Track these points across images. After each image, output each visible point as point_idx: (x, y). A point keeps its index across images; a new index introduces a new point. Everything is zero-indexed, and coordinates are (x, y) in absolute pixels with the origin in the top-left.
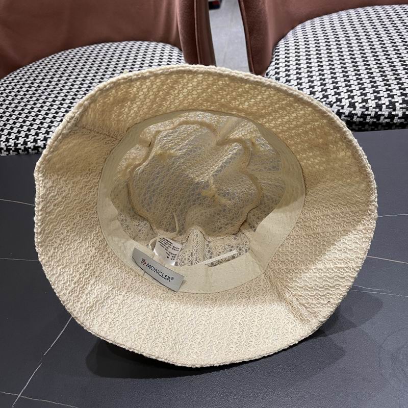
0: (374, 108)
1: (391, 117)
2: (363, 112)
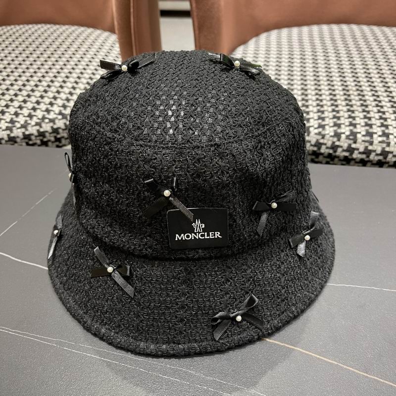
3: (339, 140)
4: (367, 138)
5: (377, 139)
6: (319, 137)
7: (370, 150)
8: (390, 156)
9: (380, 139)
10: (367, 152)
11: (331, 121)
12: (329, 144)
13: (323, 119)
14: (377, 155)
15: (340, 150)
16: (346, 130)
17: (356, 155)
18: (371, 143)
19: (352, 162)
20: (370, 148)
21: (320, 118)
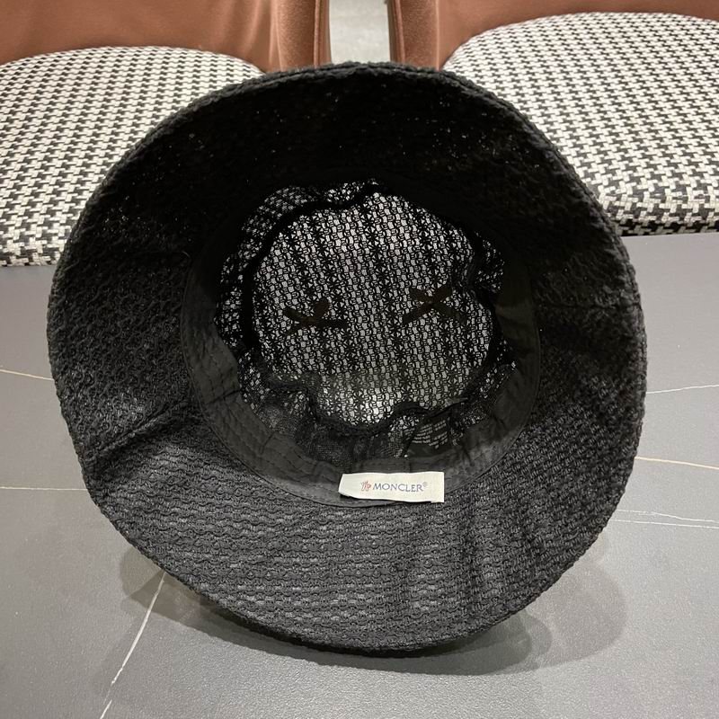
0: (629, 196)
1: (658, 212)
2: (611, 203)
3: (641, 201)
4: (679, 194)
5: (691, 193)
6: (613, 199)
7: (685, 210)
8: (711, 214)
9: (696, 193)
10: (681, 213)
11: (625, 173)
12: (628, 207)
13: (613, 172)
14: (694, 215)
15: (643, 213)
16: (648, 185)
17: (666, 219)
18: (685, 200)
19: (660, 229)
20: (684, 206)
21: (608, 171)
